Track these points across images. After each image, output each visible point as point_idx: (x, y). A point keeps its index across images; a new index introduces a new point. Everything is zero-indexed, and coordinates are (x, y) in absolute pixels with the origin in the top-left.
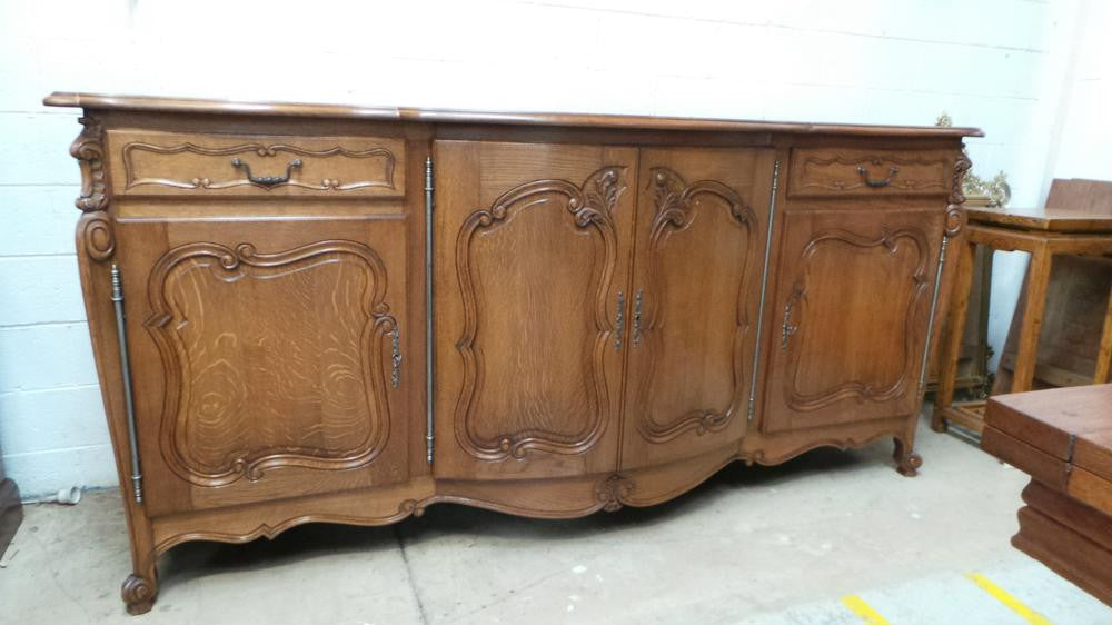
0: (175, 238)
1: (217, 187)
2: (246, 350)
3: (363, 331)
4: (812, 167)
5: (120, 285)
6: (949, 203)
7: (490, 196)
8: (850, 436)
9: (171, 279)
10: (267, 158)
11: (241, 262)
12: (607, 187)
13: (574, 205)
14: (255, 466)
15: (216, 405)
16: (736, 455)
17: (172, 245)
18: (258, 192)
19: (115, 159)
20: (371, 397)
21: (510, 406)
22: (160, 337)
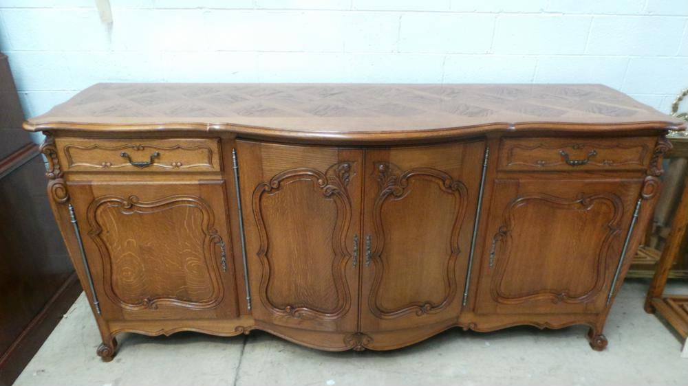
0: (97, 193)
1: (114, 168)
2: (141, 247)
3: (204, 241)
4: (517, 151)
5: (74, 214)
6: (647, 175)
7: (268, 176)
8: (547, 321)
9: (99, 212)
10: (140, 152)
11: (132, 205)
12: (343, 174)
13: (321, 183)
14: (153, 303)
15: (129, 273)
16: (456, 324)
17: (96, 196)
18: (136, 169)
19: (61, 154)
20: (213, 275)
21: (290, 290)
22: (98, 240)
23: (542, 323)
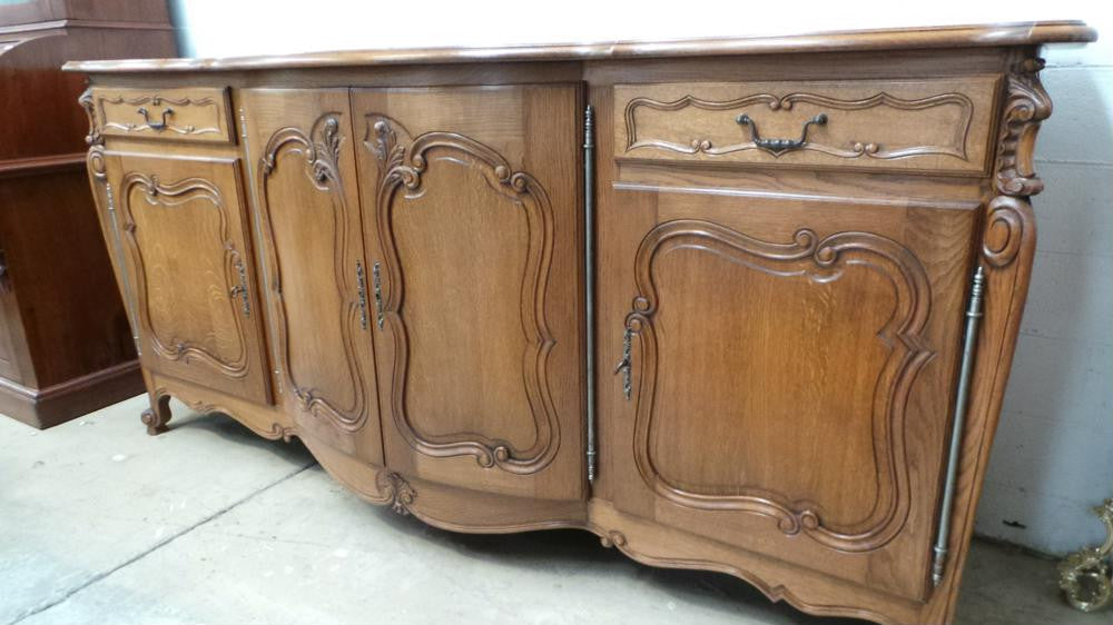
23: (772, 584)
